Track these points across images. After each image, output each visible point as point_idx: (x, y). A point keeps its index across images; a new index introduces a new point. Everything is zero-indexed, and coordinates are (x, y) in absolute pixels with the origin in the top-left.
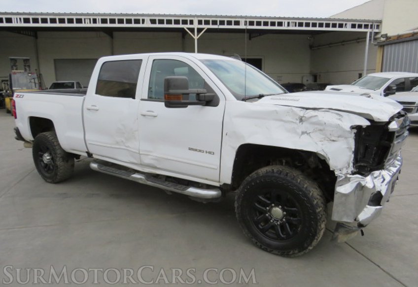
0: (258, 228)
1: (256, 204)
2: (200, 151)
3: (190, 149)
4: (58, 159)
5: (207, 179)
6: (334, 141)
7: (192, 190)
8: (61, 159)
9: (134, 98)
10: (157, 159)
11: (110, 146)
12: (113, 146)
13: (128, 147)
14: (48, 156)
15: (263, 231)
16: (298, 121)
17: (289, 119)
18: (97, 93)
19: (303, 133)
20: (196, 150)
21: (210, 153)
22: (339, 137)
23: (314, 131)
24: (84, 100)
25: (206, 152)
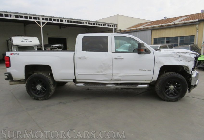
0: (166, 94)
2: (144, 70)
3: (139, 70)
4: (51, 85)
5: (145, 81)
6: (189, 62)
7: (140, 86)
8: (52, 86)
10: (122, 76)
11: (93, 74)
12: (95, 74)
13: (105, 73)
15: (168, 95)
19: (180, 60)
20: (142, 70)
21: (149, 70)
22: (190, 60)
23: (183, 59)
24: (74, 54)
25: (147, 70)
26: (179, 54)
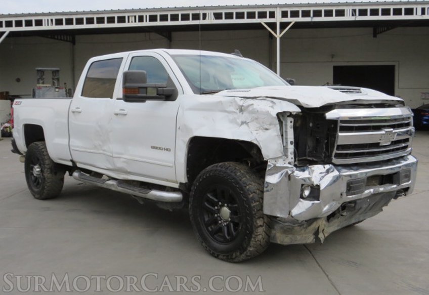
0: (208, 230)
1: (206, 203)
2: (160, 148)
6: (266, 129)
7: (155, 194)
9: (111, 98)
10: (128, 161)
11: (89, 150)
12: (92, 151)
13: (104, 151)
14: (38, 168)
15: (213, 234)
16: (238, 111)
17: (232, 109)
18: (82, 95)
19: (243, 123)
20: (157, 148)
21: (167, 149)
22: (270, 124)
23: (252, 121)
24: (71, 103)
25: (165, 149)
26: (241, 102)
